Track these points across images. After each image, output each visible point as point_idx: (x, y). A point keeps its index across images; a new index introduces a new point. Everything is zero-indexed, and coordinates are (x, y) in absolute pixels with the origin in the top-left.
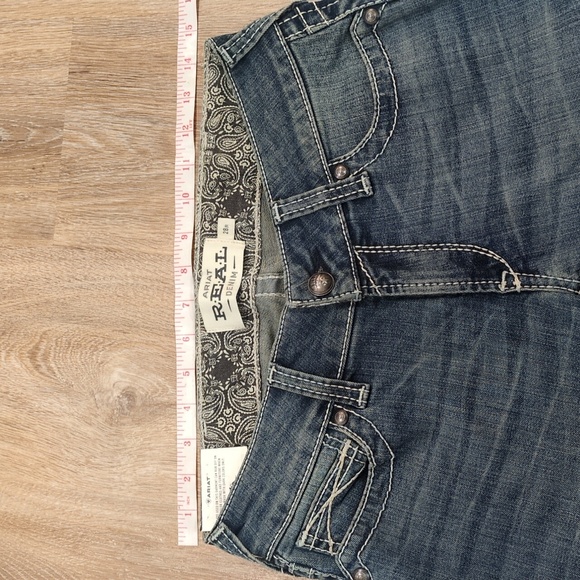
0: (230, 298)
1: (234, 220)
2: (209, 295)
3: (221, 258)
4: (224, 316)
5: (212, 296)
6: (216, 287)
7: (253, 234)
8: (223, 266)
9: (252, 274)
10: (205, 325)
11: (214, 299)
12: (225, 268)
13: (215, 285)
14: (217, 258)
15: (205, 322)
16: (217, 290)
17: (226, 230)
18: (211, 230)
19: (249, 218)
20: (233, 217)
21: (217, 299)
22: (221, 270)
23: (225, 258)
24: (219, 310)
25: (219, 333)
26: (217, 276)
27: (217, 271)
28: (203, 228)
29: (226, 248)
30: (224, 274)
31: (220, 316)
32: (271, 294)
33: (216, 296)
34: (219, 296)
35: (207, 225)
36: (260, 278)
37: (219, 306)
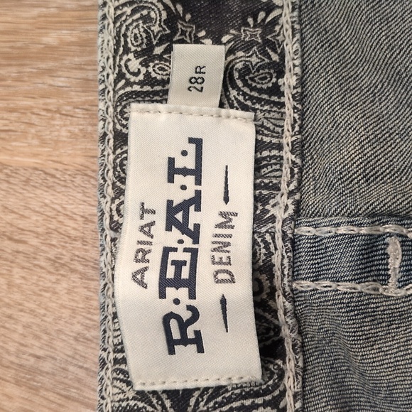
0: (230, 291)
1: (221, 50)
2: (152, 277)
3: (185, 172)
4: (198, 341)
5: (164, 283)
6: (173, 256)
7: (276, 90)
8: (189, 194)
9: (280, 214)
10: (133, 366)
11: (171, 292)
12: (196, 201)
13: (167, 251)
14: (173, 171)
15: (130, 354)
16: (179, 265)
17: (196, 82)
18: (149, 80)
19: (267, 43)
20: (217, 41)
21: (183, 293)
22: (184, 206)
23: (197, 173)
24: (183, 326)
25: (172, 394)
26: (171, 223)
27: (171, 209)
28: (120, 76)
29: (198, 143)
30: (194, 217)
31: (184, 341)
32: (344, 287)
33: (177, 282)
34: (191, 284)
35: (135, 64)
36: (305, 230)
37: (186, 315)
